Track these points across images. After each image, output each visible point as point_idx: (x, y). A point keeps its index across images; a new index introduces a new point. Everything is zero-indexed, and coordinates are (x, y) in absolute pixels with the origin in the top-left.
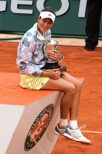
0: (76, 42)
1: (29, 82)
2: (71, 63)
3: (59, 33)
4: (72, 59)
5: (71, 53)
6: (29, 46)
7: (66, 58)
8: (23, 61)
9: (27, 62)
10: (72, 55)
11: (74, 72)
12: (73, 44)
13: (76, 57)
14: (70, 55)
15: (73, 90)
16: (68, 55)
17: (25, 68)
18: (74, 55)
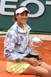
0: (50, 38)
1: (13, 68)
2: (45, 54)
3: (36, 30)
4: (46, 51)
5: (46, 46)
6: (11, 38)
7: (42, 50)
8: (8, 49)
9: (11, 51)
10: (47, 48)
11: (48, 61)
12: (48, 40)
13: (50, 49)
14: (45, 47)
15: (47, 74)
16: (43, 47)
17: (10, 55)
18: (48, 48)
